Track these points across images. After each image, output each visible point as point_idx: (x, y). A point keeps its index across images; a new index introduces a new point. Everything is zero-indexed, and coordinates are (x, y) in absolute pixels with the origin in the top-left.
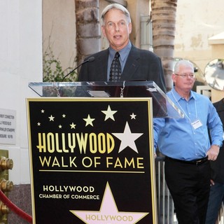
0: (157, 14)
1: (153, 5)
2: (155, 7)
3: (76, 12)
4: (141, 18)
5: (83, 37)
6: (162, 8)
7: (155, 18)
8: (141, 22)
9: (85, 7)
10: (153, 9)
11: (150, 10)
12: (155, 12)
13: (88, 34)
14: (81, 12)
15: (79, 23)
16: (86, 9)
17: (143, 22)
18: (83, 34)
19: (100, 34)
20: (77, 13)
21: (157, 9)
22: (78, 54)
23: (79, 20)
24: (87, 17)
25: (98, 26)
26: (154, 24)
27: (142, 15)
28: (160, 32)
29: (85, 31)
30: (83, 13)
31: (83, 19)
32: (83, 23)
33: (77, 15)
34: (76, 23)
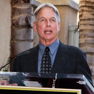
0: (84, 24)
1: (80, 16)
2: (83, 18)
3: (12, 17)
4: (69, 27)
5: (17, 40)
6: (89, 19)
7: (82, 27)
8: (69, 31)
9: (20, 14)
10: (81, 20)
11: (78, 20)
12: (82, 22)
13: (21, 38)
14: (16, 17)
15: (14, 28)
16: (22, 15)
17: (71, 31)
18: (17, 38)
19: (32, 38)
20: (13, 19)
21: (84, 20)
22: (11, 55)
23: (15, 25)
24: (22, 22)
25: (31, 31)
26: (81, 33)
27: (70, 25)
28: (86, 40)
29: (19, 35)
30: (19, 18)
31: (18, 24)
32: (18, 27)
33: (12, 21)
34: (12, 27)
